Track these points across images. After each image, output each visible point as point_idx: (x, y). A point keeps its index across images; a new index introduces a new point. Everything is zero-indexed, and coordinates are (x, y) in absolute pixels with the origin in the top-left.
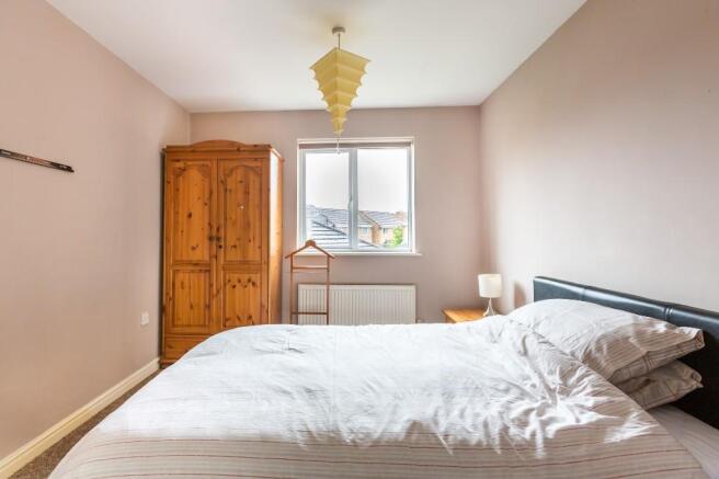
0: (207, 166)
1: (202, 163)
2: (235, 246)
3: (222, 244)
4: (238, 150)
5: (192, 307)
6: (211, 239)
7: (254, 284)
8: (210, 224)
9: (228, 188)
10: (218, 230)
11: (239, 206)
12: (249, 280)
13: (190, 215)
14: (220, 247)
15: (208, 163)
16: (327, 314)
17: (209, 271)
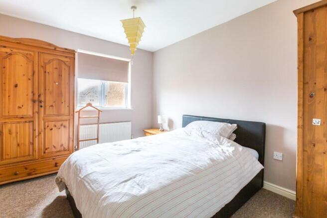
0: (30, 54)
1: (27, 52)
2: (52, 106)
3: (43, 104)
4: (55, 49)
5: (18, 145)
6: (34, 101)
7: (65, 127)
8: (33, 92)
9: (47, 71)
10: (39, 96)
11: (55, 82)
12: (62, 125)
13: (16, 86)
14: (41, 106)
15: (32, 53)
16: (98, 139)
17: (33, 122)
